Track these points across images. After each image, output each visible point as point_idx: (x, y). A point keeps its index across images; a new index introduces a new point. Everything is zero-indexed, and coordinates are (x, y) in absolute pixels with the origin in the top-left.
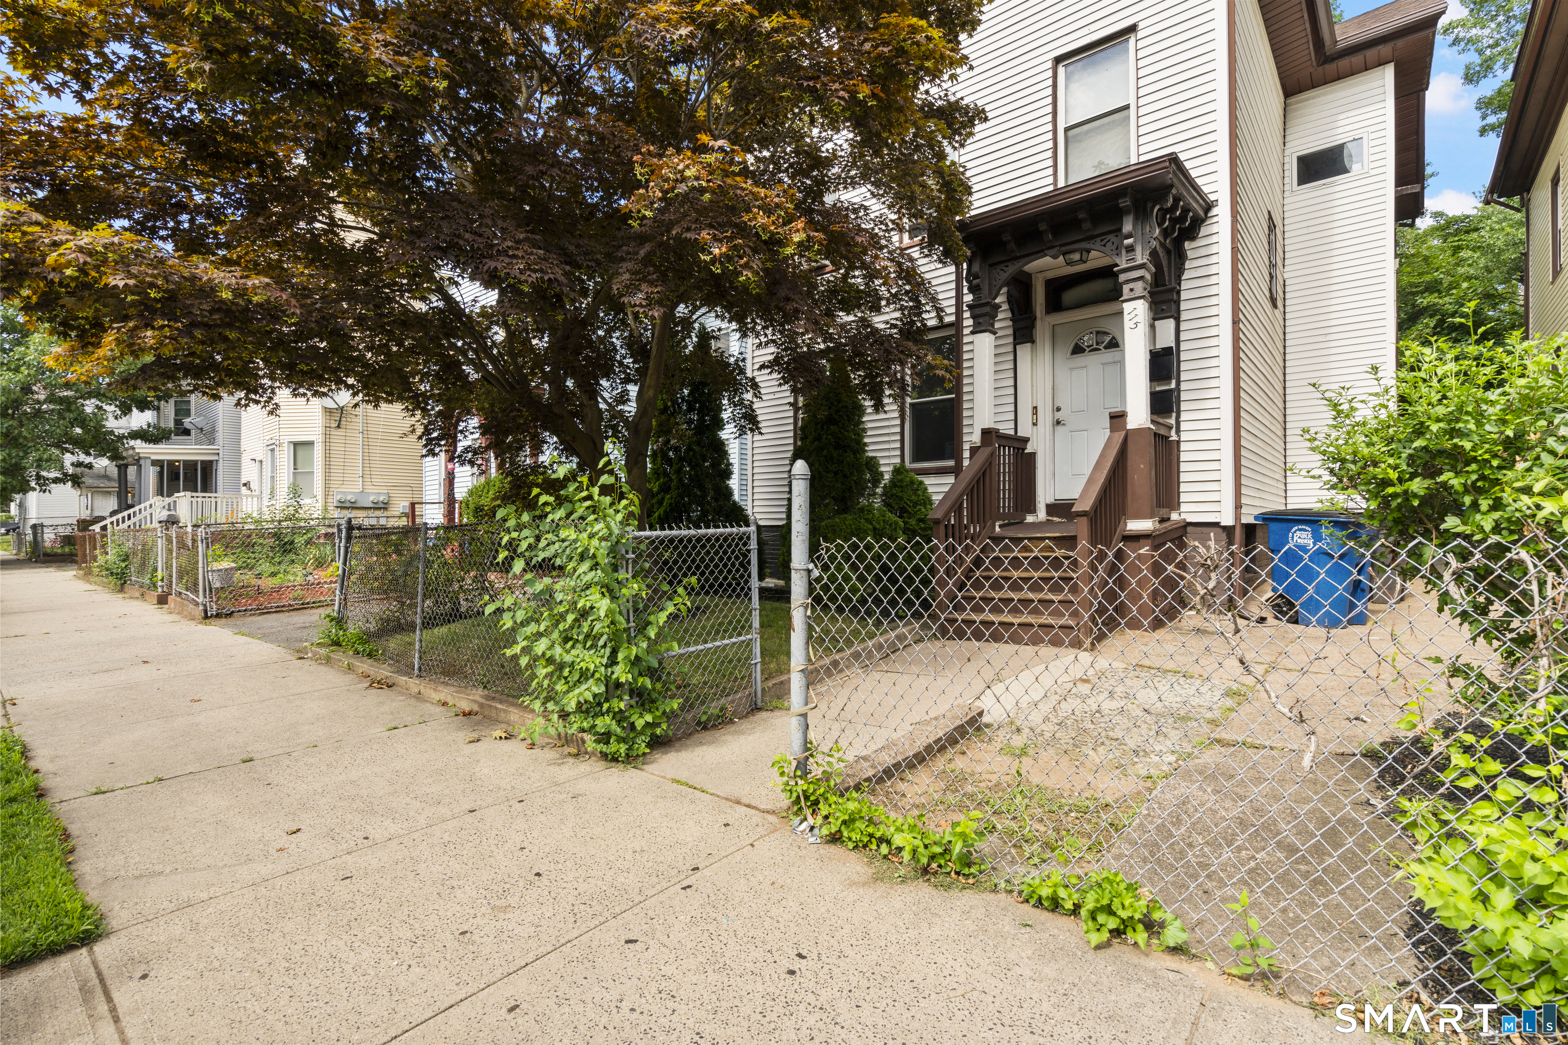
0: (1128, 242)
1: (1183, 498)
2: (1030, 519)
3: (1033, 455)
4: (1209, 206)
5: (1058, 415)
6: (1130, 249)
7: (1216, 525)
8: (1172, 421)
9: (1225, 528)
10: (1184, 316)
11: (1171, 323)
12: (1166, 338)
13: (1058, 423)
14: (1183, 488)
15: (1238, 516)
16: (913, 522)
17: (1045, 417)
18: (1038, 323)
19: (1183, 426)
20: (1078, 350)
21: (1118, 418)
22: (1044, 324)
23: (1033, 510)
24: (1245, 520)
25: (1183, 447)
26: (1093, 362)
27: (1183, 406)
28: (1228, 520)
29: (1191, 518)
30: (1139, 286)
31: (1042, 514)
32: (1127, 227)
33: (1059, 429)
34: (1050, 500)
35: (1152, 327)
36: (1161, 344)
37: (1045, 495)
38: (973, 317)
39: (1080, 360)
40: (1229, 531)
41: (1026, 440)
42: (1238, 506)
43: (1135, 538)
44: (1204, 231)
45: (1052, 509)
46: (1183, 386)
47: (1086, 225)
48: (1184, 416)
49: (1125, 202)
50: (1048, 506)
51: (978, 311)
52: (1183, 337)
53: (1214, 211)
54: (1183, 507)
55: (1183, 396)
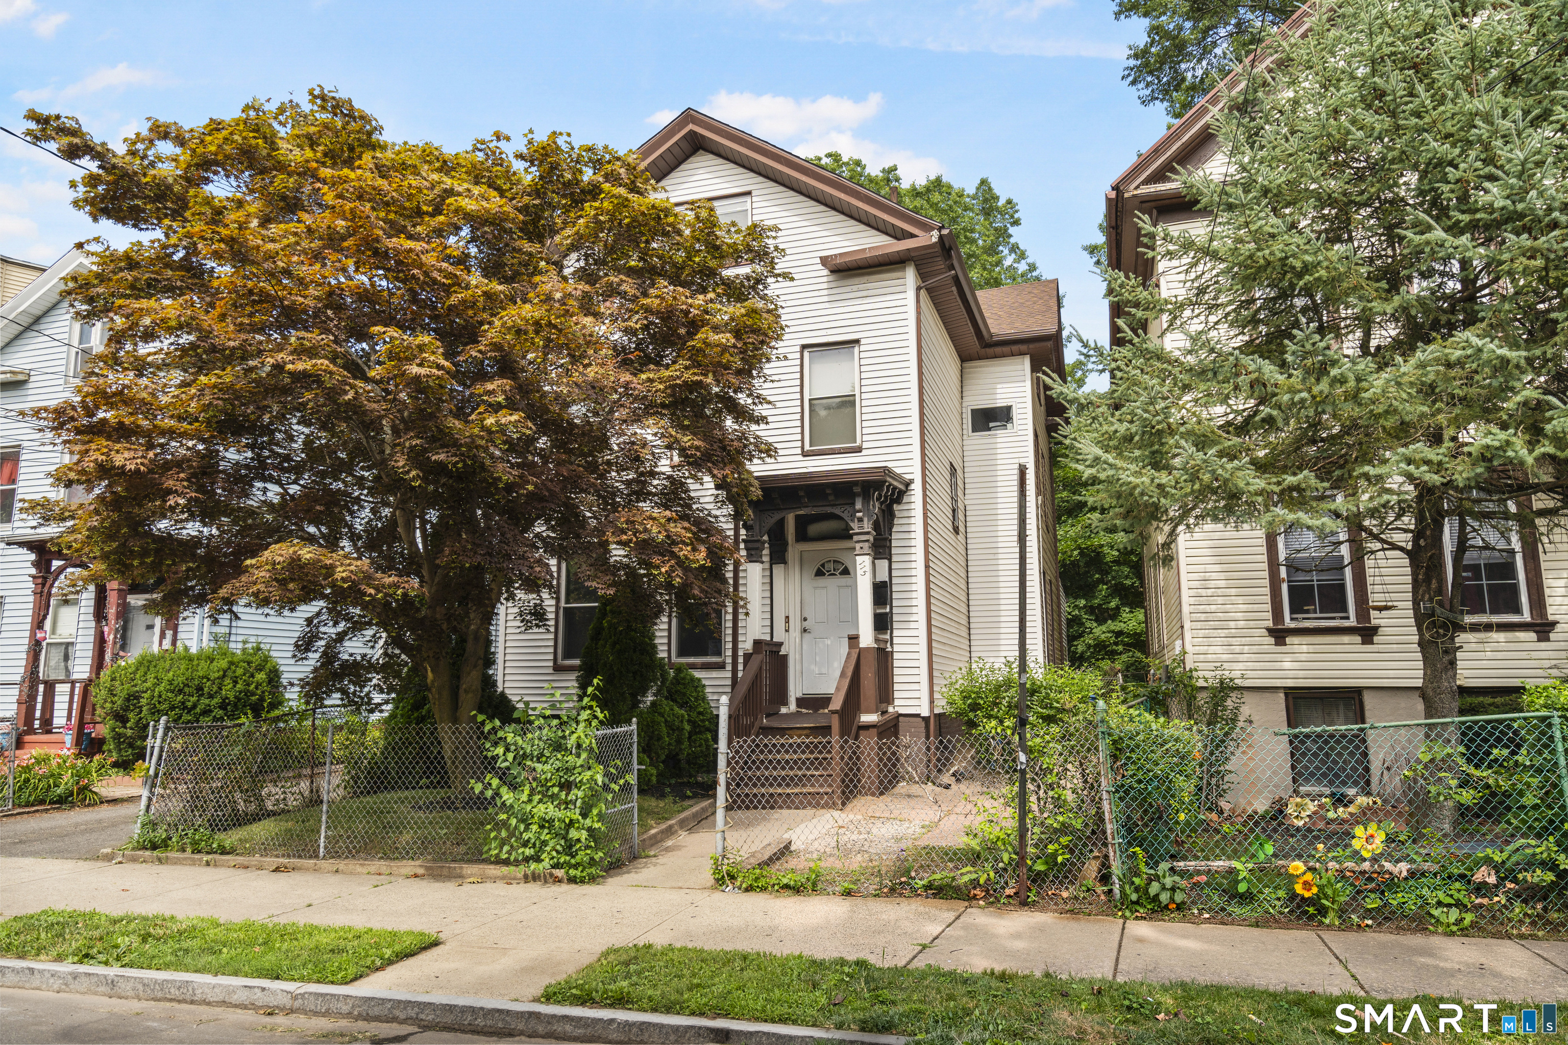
0: (859, 515)
1: (896, 695)
2: (784, 710)
3: (785, 657)
4: (908, 484)
5: (805, 624)
6: (860, 520)
7: (918, 716)
8: (888, 637)
9: (924, 718)
10: (894, 558)
11: (885, 563)
12: (883, 576)
13: (805, 630)
14: (896, 687)
15: (932, 709)
16: (694, 715)
17: (795, 624)
18: (790, 549)
19: (895, 640)
20: (819, 573)
21: (853, 639)
22: (794, 550)
23: (785, 703)
24: (937, 711)
25: (896, 656)
26: (832, 584)
27: (895, 625)
28: (925, 713)
29: (902, 711)
30: (866, 545)
31: (793, 707)
32: (858, 506)
33: (806, 635)
34: (799, 695)
35: (874, 564)
36: (879, 579)
37: (795, 690)
38: (746, 549)
39: (822, 581)
40: (926, 720)
41: (780, 644)
42: (932, 701)
43: (867, 727)
44: (905, 499)
45: (801, 702)
46: (895, 610)
47: (831, 498)
48: (895, 633)
49: (857, 490)
50: (798, 700)
51: (750, 545)
52: (894, 573)
53: (912, 486)
54: (897, 702)
55: (895, 618)
